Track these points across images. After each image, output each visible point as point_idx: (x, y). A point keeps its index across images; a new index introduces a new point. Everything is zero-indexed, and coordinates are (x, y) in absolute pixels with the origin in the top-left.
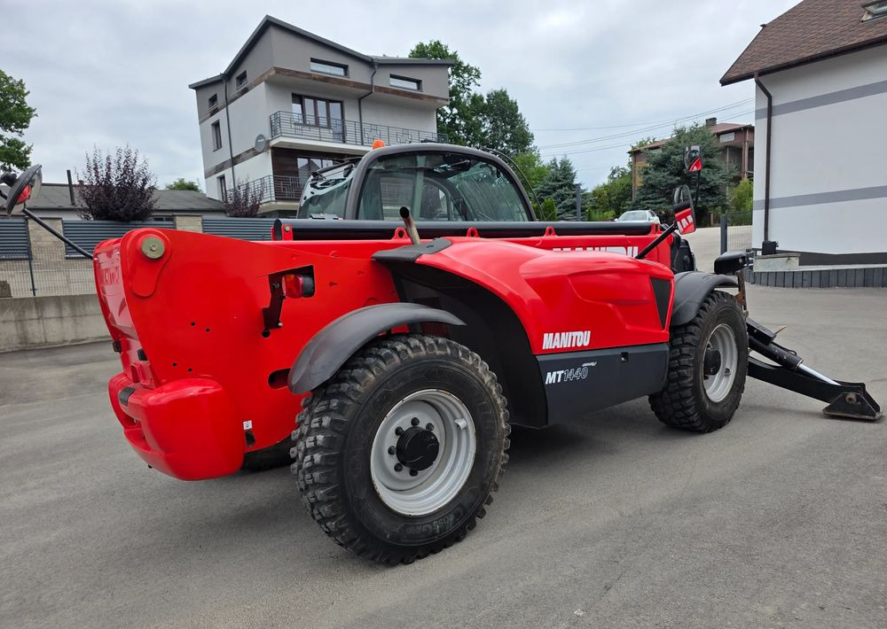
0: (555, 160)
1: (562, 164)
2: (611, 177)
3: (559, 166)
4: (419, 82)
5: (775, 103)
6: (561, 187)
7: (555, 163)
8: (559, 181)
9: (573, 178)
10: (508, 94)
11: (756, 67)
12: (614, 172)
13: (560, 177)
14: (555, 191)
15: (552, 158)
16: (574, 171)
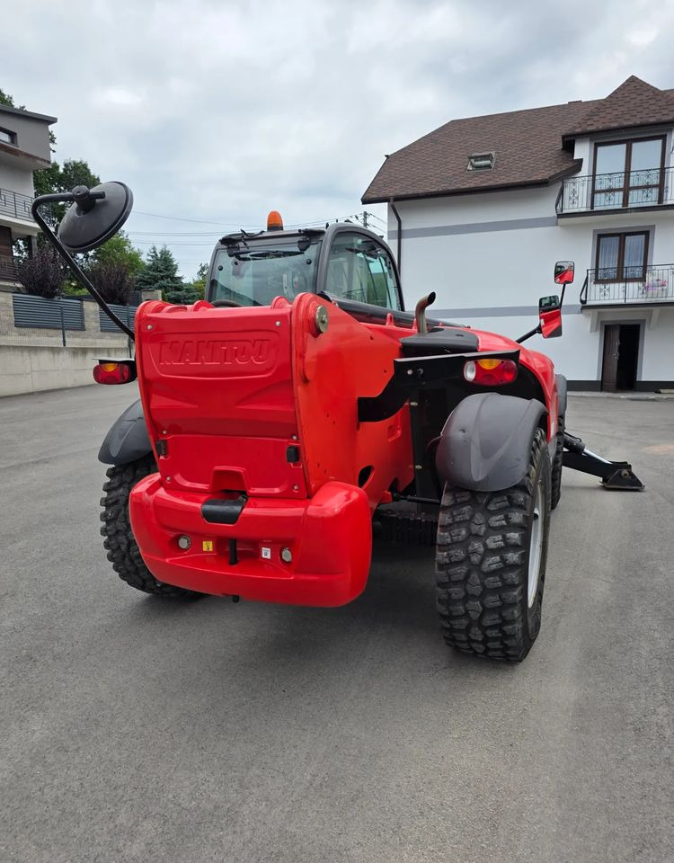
0: (154, 248)
1: (161, 253)
2: (200, 273)
3: (159, 255)
4: (12, 135)
5: (404, 227)
6: (162, 278)
7: (154, 252)
8: (160, 271)
9: (175, 270)
10: (89, 167)
11: (391, 193)
12: (203, 269)
13: (162, 268)
14: (157, 282)
15: (151, 246)
16: (175, 263)
